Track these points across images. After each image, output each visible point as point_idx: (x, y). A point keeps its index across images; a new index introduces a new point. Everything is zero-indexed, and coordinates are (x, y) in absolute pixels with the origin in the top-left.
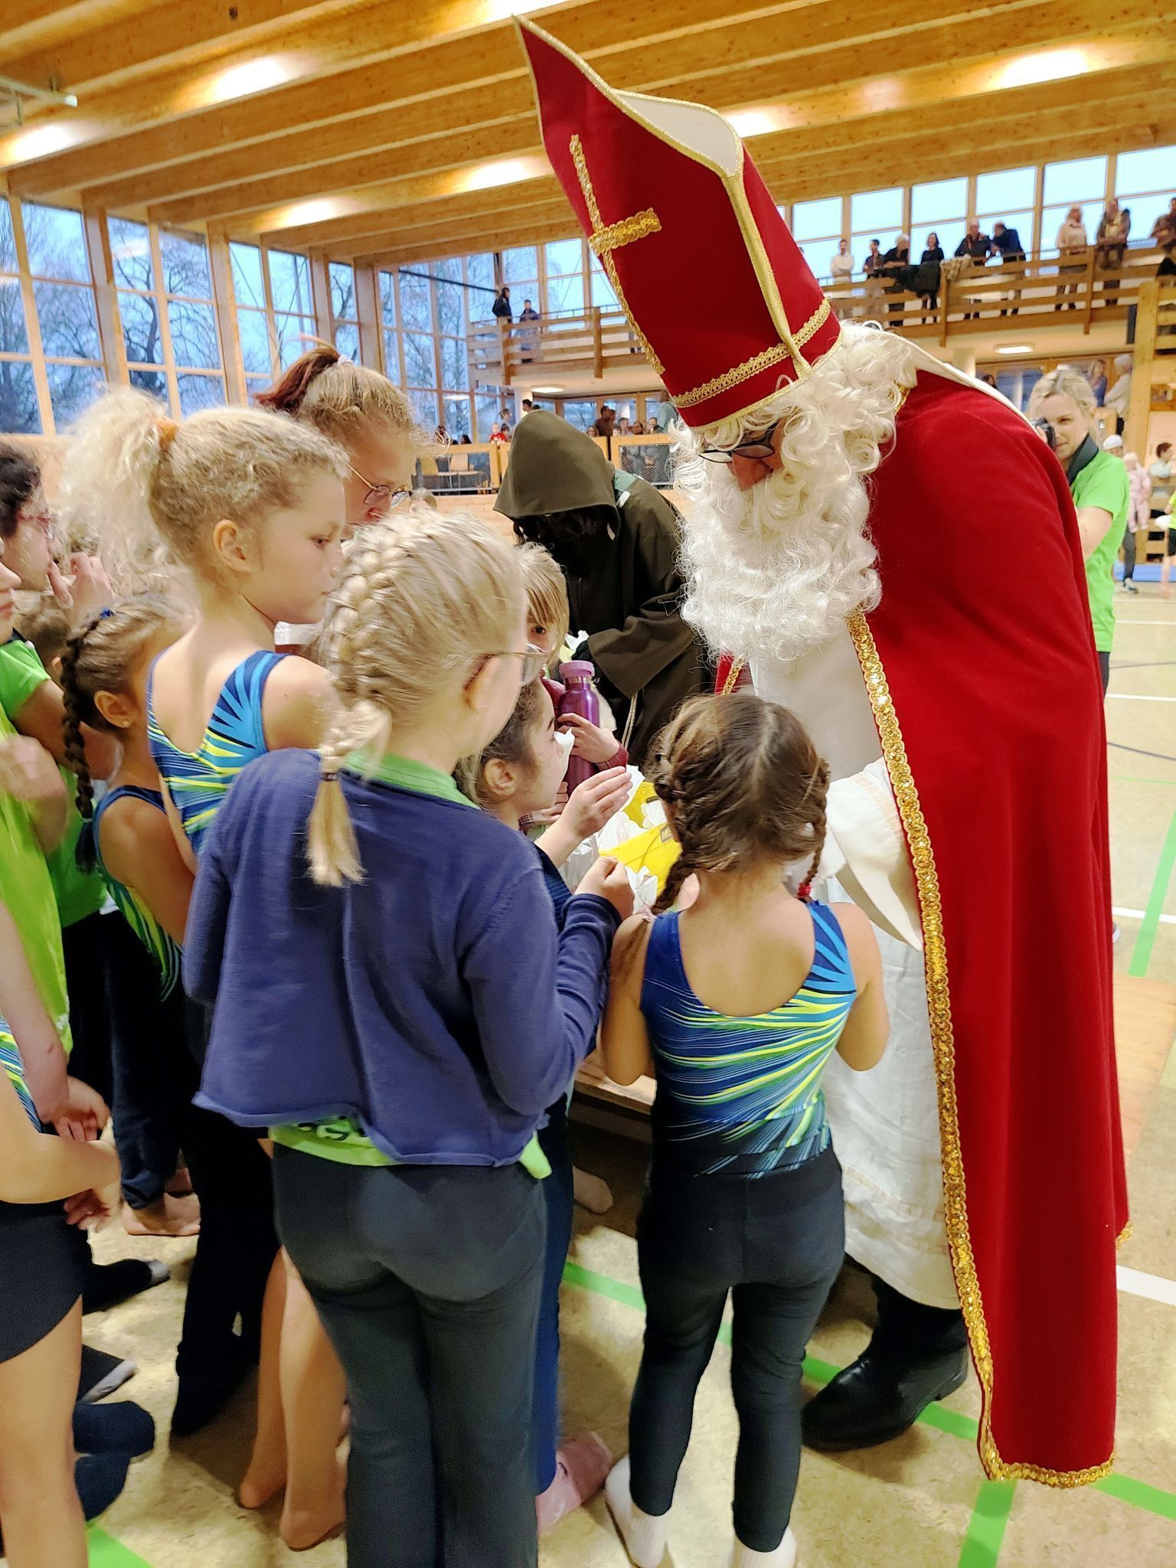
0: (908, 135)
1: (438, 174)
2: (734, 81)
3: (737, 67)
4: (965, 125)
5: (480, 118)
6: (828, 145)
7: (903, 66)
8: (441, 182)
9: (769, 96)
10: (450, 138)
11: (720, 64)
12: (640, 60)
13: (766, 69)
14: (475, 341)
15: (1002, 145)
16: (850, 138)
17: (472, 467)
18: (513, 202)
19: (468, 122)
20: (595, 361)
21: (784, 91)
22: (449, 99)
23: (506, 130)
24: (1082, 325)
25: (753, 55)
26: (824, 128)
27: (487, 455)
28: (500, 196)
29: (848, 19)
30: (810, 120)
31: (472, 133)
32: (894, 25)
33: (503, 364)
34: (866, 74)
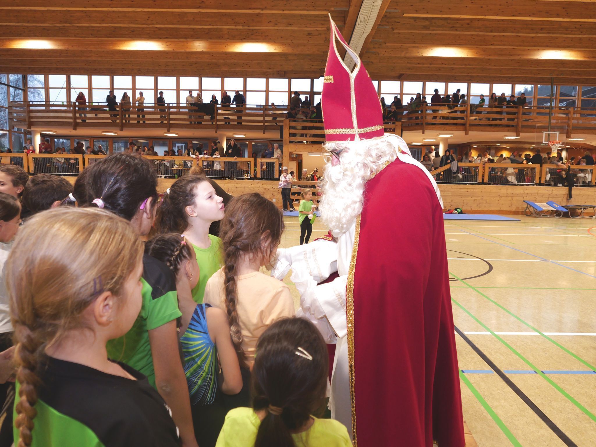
0: (208, 60)
1: (6, 39)
2: (146, 30)
3: (151, 26)
4: (228, 61)
5: (34, 22)
6: (179, 59)
7: (210, 38)
8: (8, 43)
9: (161, 38)
10: (16, 26)
11: (144, 24)
12: (111, 15)
13: (160, 29)
14: (12, 109)
15: (238, 69)
16: (187, 58)
17: (13, 163)
18: (42, 56)
19: (28, 22)
20: (73, 124)
21: (167, 38)
22: (19, 11)
23: (44, 28)
24: (262, 130)
25: (157, 23)
26: (177, 53)
27: (22, 158)
28: (35, 53)
29: (194, 19)
30: (174, 49)
31: (27, 27)
32: (210, 25)
33: (27, 120)
34: (197, 38)
